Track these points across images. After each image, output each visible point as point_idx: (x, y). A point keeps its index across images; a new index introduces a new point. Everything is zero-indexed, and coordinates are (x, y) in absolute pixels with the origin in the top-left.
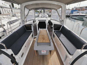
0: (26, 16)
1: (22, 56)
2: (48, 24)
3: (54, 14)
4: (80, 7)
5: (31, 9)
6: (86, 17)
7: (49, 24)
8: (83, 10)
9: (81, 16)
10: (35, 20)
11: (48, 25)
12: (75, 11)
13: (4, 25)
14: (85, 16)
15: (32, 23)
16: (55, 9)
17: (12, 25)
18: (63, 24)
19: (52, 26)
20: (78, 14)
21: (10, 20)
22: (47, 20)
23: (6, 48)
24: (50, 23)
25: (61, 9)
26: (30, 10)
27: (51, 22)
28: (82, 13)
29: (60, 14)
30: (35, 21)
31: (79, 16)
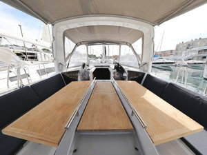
0: (68, 57)
2: (115, 70)
5: (81, 44)
6: (174, 64)
8: (167, 56)
9: (166, 63)
11: (114, 73)
14: (172, 63)
16: (127, 44)
18: (147, 71)
25: (141, 39)
26: (77, 45)
28: (167, 59)
30: (88, 66)
31: (163, 63)
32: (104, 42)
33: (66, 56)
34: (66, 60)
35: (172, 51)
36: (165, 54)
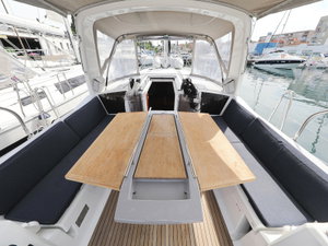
0: (105, 64)
1: (79, 222)
2: (182, 92)
3: (204, 58)
4: (287, 35)
5: (124, 39)
6: (301, 65)
7: (186, 92)
8: (294, 44)
9: (287, 62)
10: (135, 78)
11: (180, 96)
12: (268, 45)
13: (42, 95)
14: (299, 62)
15: (127, 89)
16: (206, 38)
18: (233, 93)
19: (195, 100)
20: (278, 57)
22: (179, 76)
24: (188, 88)
25: (227, 38)
27: (192, 87)
28: (292, 54)
30: (138, 81)
31: (280, 62)
32: (164, 35)
33: (102, 65)
35: (306, 34)
36: (290, 39)
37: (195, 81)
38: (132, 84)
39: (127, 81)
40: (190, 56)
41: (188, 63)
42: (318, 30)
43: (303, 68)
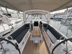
1: (23, 44)
3: (44, 17)
9: (60, 18)
11: (39, 24)
12: (56, 15)
13: (13, 24)
14: (62, 18)
15: (30, 23)
16: (44, 14)
17: (17, 24)
18: (49, 23)
19: (42, 25)
20: (58, 17)
21: (17, 21)
22: (39, 21)
23: (12, 39)
24: (41, 23)
25: (47, 14)
26: (29, 15)
29: (47, 17)
31: (58, 18)
32: (37, 14)
34: (26, 20)
35: (63, 13)
36: (60, 14)
37: (42, 22)
38: (31, 22)
39: (30, 22)
40: (41, 17)
41: (41, 18)
42: (65, 12)
43: (63, 19)
